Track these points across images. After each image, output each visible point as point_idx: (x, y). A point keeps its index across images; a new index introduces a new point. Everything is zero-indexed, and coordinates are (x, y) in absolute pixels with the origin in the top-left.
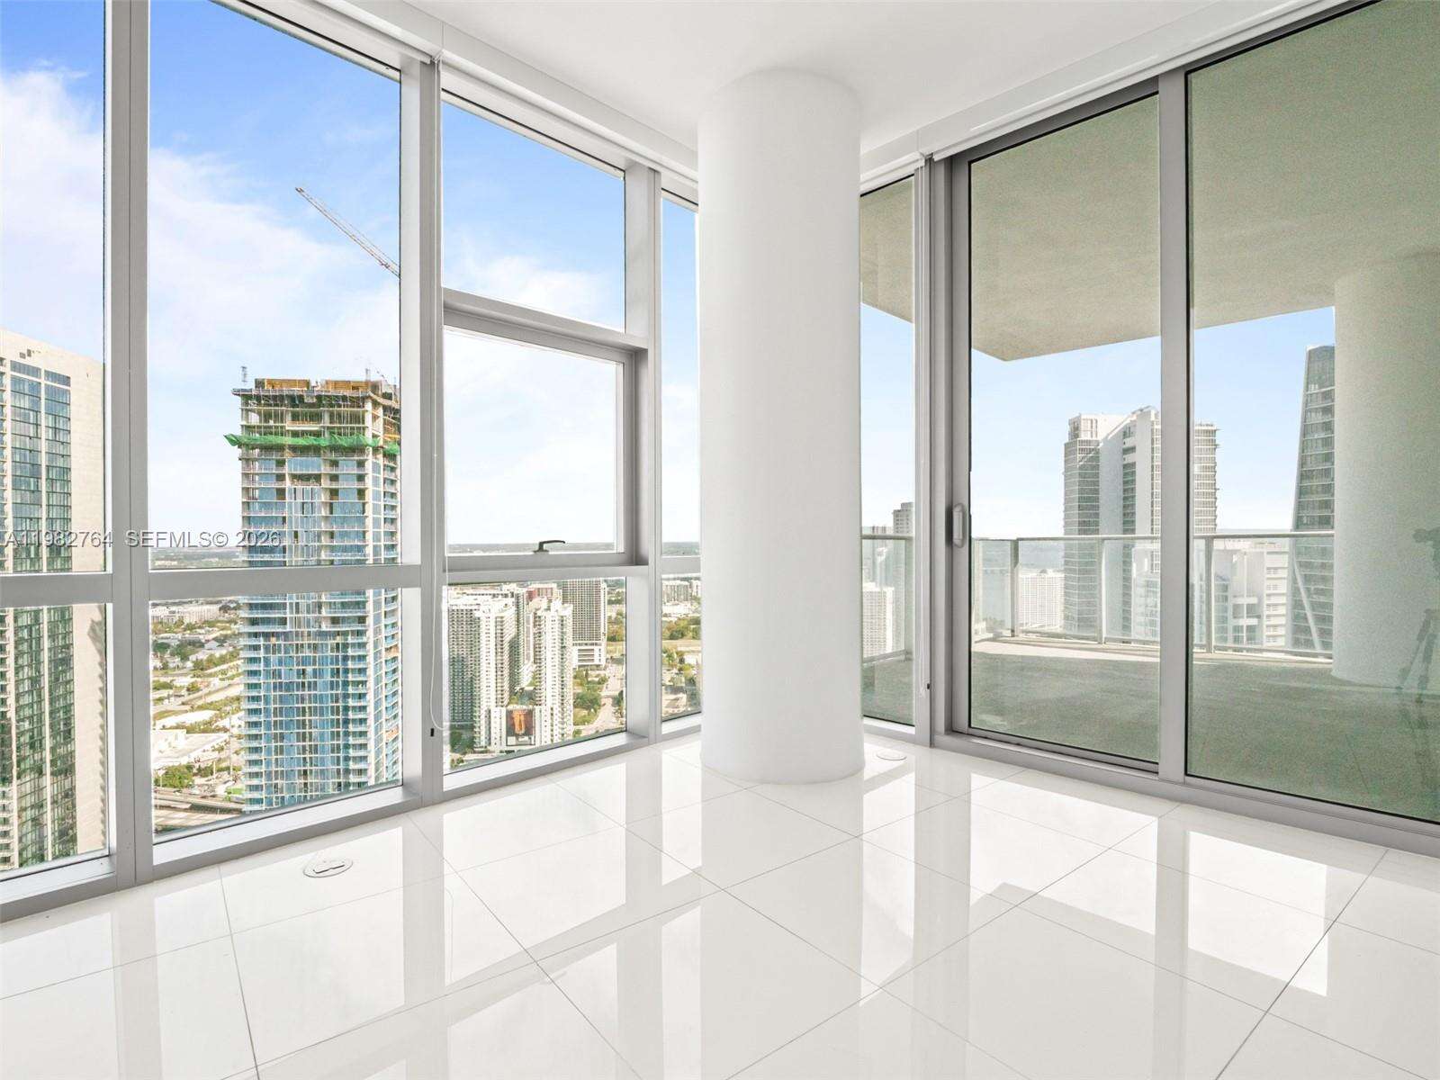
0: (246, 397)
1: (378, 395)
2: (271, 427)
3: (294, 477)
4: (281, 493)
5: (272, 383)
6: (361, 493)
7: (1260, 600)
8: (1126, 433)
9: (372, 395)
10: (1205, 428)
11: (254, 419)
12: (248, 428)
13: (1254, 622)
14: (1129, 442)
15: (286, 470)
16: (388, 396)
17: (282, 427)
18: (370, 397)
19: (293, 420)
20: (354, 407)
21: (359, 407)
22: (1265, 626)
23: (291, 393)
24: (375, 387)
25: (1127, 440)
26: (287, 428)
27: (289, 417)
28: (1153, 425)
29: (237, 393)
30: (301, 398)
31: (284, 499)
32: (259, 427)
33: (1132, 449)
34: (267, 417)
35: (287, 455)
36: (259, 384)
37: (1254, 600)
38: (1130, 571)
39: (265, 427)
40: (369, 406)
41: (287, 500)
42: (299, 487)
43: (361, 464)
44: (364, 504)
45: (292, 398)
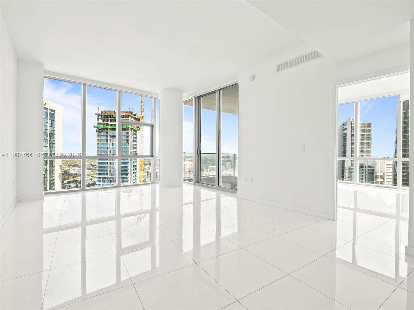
0: (99, 115)
1: (132, 115)
2: (105, 123)
3: (111, 136)
4: (107, 140)
5: (105, 112)
6: (128, 141)
7: (384, 174)
8: (344, 124)
9: (131, 115)
10: (368, 123)
11: (101, 121)
12: (99, 123)
13: (382, 180)
14: (345, 127)
15: (109, 134)
16: (135, 115)
17: (108, 123)
18: (130, 115)
19: (111, 121)
20: (126, 118)
21: (127, 118)
22: (385, 182)
23: (110, 114)
24: (131, 113)
25: (344, 126)
26: (109, 123)
27: (109, 121)
28: (352, 122)
29: (96, 114)
30: (113, 115)
31: (108, 142)
32: (102, 123)
33: (346, 129)
34: (104, 120)
35: (109, 130)
36: (102, 112)
37: (382, 174)
38: (344, 165)
39: (103, 123)
40: (130, 117)
41: (109, 142)
42: (112, 139)
43: (128, 133)
44: (128, 144)
45: (110, 116)
